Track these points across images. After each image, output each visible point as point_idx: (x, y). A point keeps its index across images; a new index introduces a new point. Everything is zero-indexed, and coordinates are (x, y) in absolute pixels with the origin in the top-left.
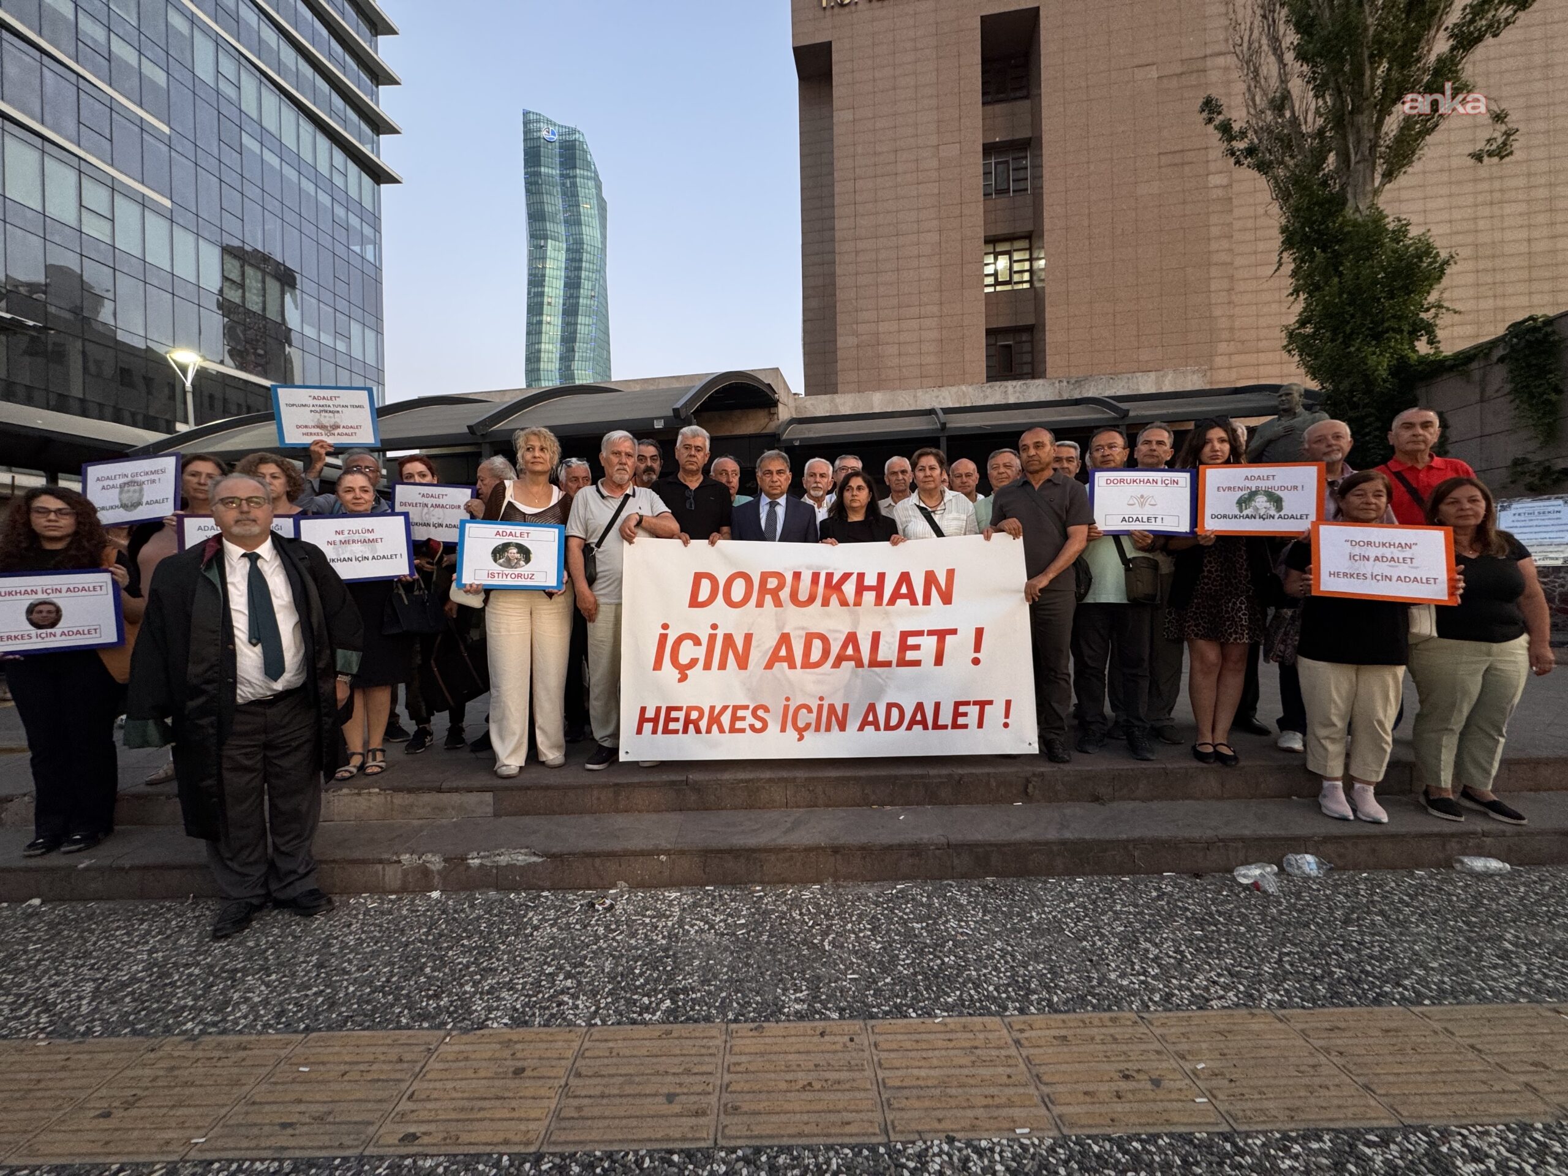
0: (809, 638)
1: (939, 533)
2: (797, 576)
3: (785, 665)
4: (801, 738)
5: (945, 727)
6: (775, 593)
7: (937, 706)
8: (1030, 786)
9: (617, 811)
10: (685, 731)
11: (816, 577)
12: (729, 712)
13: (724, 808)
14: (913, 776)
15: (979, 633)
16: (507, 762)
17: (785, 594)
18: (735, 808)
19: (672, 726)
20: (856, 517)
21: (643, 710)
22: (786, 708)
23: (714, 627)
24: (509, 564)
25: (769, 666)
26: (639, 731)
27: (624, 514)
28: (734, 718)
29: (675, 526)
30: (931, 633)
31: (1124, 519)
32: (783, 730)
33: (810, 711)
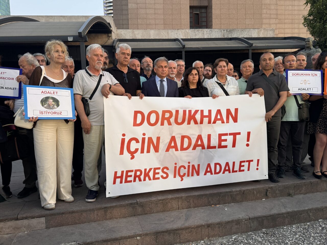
0: (183, 137)
1: (227, 94)
2: (177, 112)
3: (174, 149)
4: (182, 180)
5: (236, 171)
6: (168, 119)
7: (234, 163)
8: (268, 192)
9: (106, 219)
10: (135, 181)
11: (185, 112)
12: (152, 171)
13: (153, 213)
14: (227, 192)
15: (249, 134)
16: (50, 202)
17: (172, 120)
18: (158, 212)
19: (129, 179)
20: (193, 87)
21: (116, 173)
22: (175, 167)
23: (144, 134)
24: (49, 107)
25: (167, 150)
26: (114, 183)
27: (102, 84)
28: (155, 173)
29: (122, 89)
30: (230, 134)
31: (299, 89)
32: (175, 177)
33: (185, 168)
